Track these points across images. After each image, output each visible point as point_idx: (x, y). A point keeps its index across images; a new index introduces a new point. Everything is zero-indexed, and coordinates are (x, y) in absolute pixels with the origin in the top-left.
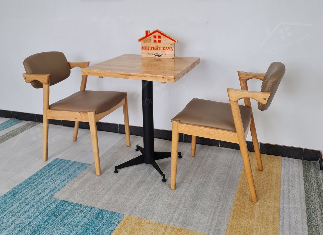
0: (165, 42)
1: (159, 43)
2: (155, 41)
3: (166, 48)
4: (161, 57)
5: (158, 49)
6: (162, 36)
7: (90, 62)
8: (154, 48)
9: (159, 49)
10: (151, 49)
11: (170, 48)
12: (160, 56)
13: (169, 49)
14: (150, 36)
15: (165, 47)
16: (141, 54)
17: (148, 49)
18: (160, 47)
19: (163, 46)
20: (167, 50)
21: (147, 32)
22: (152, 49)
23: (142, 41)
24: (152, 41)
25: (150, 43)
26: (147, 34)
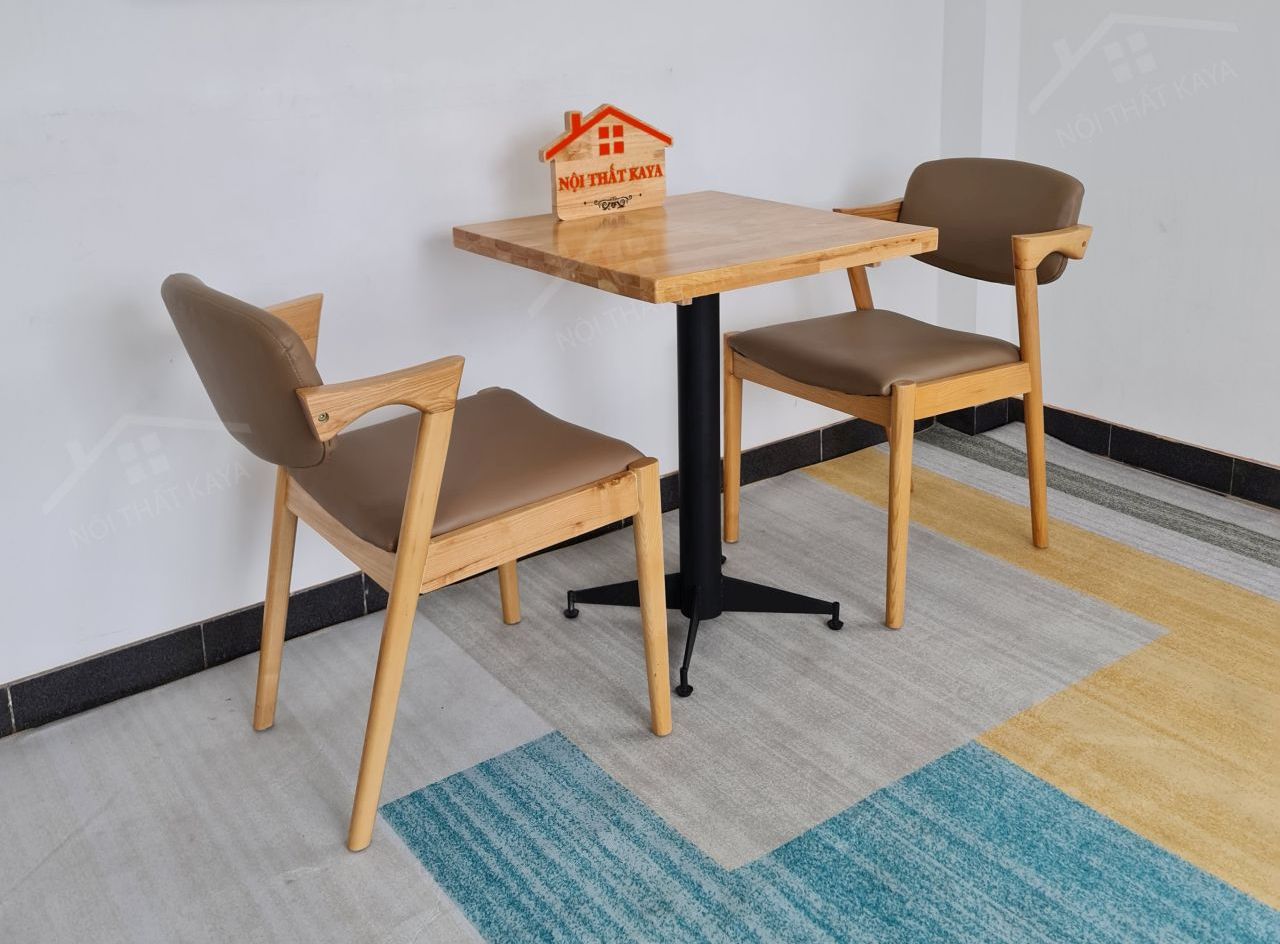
0: (636, 147)
1: (618, 155)
2: (604, 150)
3: (642, 170)
5: (615, 181)
6: (626, 126)
8: (602, 176)
9: (618, 177)
10: (593, 184)
11: (653, 167)
12: (622, 206)
14: (587, 133)
15: (636, 169)
17: (582, 186)
18: (621, 172)
19: (631, 166)
20: (645, 177)
21: (575, 119)
22: (596, 180)
23: (559, 154)
24: (596, 150)
25: (589, 161)
26: (577, 126)
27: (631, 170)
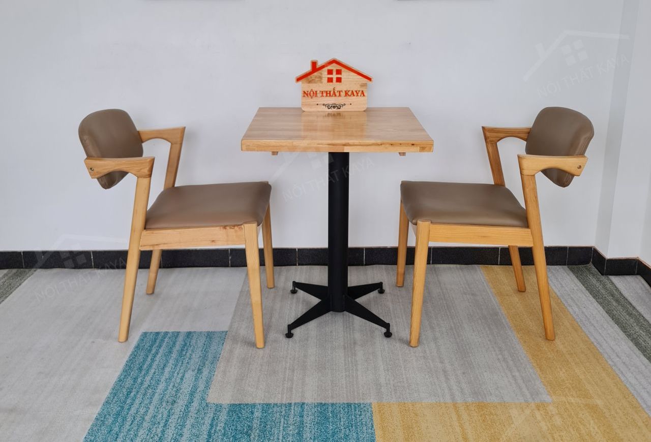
0: (349, 81)
1: (338, 83)
2: (330, 80)
3: (352, 92)
4: (342, 109)
5: (335, 96)
6: (343, 69)
7: (186, 128)
8: (328, 92)
9: (337, 94)
10: (322, 96)
12: (339, 108)
13: (357, 94)
14: (320, 71)
15: (349, 91)
16: (300, 107)
18: (340, 92)
20: (354, 95)
21: (314, 64)
22: (325, 94)
23: (304, 80)
24: (325, 80)
25: (321, 84)
26: (315, 67)
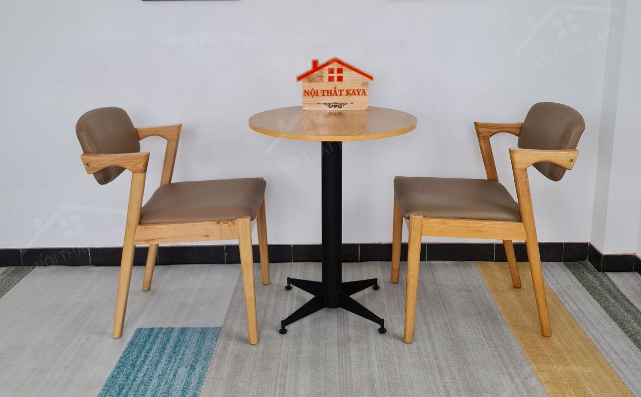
0: (350, 80)
1: (340, 82)
2: (331, 79)
3: (354, 91)
4: (343, 109)
5: (337, 95)
6: (344, 68)
7: (183, 126)
8: (329, 91)
9: (338, 93)
10: (323, 95)
11: (360, 90)
12: (341, 107)
13: (359, 93)
14: (321, 70)
15: (350, 90)
16: (301, 104)
17: (317, 95)
18: (341, 91)
19: (347, 88)
20: (355, 94)
21: (315, 63)
22: (326, 94)
23: (305, 79)
24: (326, 79)
25: (322, 84)
26: (316, 66)
27: (347, 90)
